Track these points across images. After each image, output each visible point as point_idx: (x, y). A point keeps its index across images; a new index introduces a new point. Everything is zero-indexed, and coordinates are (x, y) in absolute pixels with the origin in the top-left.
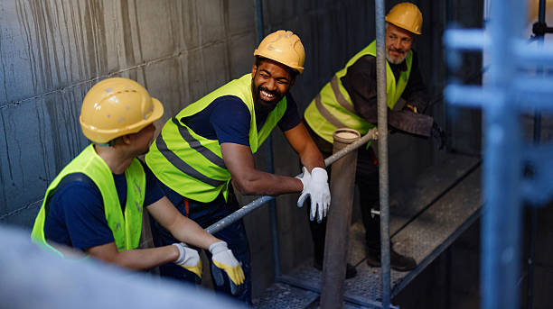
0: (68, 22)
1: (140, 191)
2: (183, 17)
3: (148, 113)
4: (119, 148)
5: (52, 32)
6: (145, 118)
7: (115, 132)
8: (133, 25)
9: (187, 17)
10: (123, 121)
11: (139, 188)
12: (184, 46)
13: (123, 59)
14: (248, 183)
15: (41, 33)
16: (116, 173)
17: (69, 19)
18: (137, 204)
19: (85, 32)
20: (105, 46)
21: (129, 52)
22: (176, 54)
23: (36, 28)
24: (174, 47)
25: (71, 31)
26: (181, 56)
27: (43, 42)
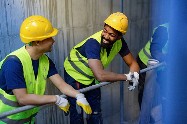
0: (41, 6)
1: (46, 70)
2: (92, 11)
3: (48, 32)
4: (34, 47)
5: (34, 9)
6: (46, 35)
7: (32, 39)
8: (70, 12)
9: (94, 12)
10: (35, 34)
11: (45, 69)
12: (92, 24)
13: (64, 25)
14: (100, 76)
15: (29, 9)
16: (34, 59)
17: (42, 4)
18: (43, 76)
19: (48, 11)
20: (57, 18)
21: (67, 22)
22: (88, 26)
23: (27, 6)
24: (87, 23)
25: (42, 10)
26: (90, 28)
27: (30, 12)
